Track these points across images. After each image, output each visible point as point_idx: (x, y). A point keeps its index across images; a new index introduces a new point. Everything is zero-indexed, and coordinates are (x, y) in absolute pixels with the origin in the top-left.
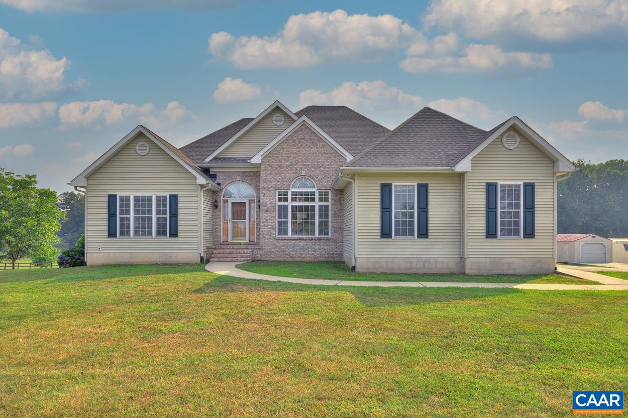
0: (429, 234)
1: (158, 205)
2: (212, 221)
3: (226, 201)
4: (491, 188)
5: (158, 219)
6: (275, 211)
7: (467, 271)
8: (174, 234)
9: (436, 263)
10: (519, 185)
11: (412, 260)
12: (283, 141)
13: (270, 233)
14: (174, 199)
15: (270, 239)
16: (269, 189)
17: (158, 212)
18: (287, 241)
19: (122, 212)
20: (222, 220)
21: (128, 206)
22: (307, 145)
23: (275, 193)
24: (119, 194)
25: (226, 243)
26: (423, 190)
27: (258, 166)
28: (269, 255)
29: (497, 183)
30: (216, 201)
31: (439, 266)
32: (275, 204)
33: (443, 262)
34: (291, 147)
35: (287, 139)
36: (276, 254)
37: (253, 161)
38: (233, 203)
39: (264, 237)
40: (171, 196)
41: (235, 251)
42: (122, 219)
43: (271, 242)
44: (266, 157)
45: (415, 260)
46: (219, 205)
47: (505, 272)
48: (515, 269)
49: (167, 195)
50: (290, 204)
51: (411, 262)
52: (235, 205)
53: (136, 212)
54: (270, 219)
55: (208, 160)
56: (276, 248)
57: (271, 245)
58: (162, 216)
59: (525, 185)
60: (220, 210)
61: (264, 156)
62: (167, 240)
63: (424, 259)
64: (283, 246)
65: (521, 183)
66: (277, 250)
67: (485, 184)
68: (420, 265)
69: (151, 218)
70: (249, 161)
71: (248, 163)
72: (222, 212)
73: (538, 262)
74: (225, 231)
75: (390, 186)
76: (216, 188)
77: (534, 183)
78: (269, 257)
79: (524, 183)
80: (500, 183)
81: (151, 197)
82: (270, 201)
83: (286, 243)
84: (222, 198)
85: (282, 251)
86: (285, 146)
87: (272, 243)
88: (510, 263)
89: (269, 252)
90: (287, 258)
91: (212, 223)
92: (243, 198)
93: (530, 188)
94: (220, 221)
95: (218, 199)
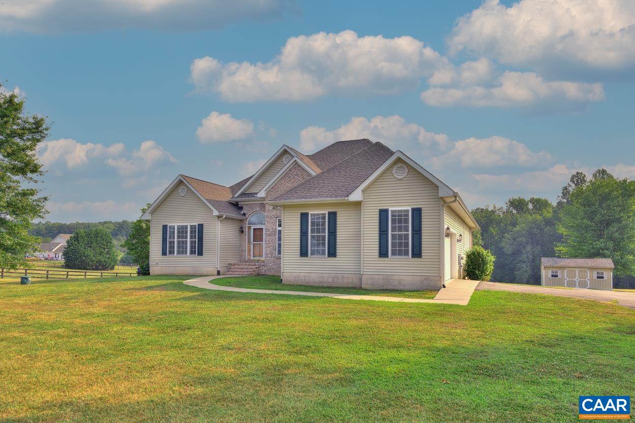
0: (337, 254)
1: (191, 232)
2: (240, 243)
3: (249, 228)
4: (383, 214)
5: (191, 242)
6: (276, 235)
7: (364, 286)
8: (200, 253)
9: (343, 278)
10: (408, 211)
11: (324, 275)
12: (282, 178)
13: (271, 252)
14: (201, 226)
15: (271, 257)
16: (271, 218)
17: (191, 237)
19: (170, 238)
20: (246, 243)
21: (174, 233)
22: (299, 180)
23: (276, 220)
24: (169, 225)
25: (248, 261)
26: (333, 216)
27: (264, 199)
28: (270, 271)
29: (388, 209)
30: (242, 228)
31: (345, 281)
32: (276, 229)
33: (348, 278)
34: (287, 182)
35: (284, 177)
37: (259, 195)
38: (254, 229)
40: (199, 225)
41: (245, 267)
42: (170, 242)
43: (272, 260)
44: (269, 192)
45: (327, 275)
46: (244, 230)
47: (396, 288)
48: (405, 286)
49: (196, 224)
51: (323, 277)
52: (256, 231)
53: (178, 237)
54: (271, 241)
55: (236, 195)
56: (276, 265)
57: (272, 262)
58: (193, 240)
59: (413, 210)
60: (245, 235)
61: (267, 191)
62: (196, 257)
63: (333, 275)
65: (410, 208)
66: (276, 267)
67: (378, 210)
68: (330, 280)
69: (186, 241)
70: (255, 196)
71: (255, 197)
72: (247, 237)
73: (426, 279)
74: (250, 251)
75: (307, 214)
76: (242, 218)
77: (421, 208)
79: (412, 209)
80: (390, 209)
81: (187, 226)
82: (272, 227)
84: (247, 225)
86: (283, 181)
88: (400, 280)
89: (271, 268)
91: (240, 245)
93: (417, 212)
95: (244, 226)
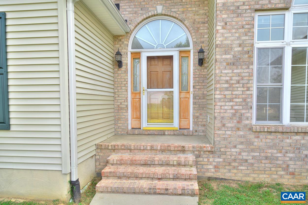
2: (112, 91)
3: (136, 56)
6: (252, 64)
13: (238, 115)
15: (238, 129)
16: (236, 10)
18: (279, 136)
20: (129, 89)
23: (253, 20)
25: (136, 132)
28: (234, 167)
30: (118, 54)
32: (252, 45)
36: (252, 164)
38: (149, 59)
39: (224, 125)
43: (241, 137)
46: (124, 62)
50: (288, 44)
52: (153, 62)
54: (238, 82)
56: (253, 150)
57: (242, 143)
60: (126, 72)
64: (270, 147)
66: (254, 157)
72: (129, 75)
74: (136, 109)
78: (235, 171)
82: (239, 38)
83: (277, 141)
84: (130, 49)
85: (267, 158)
87: (243, 140)
89: (235, 160)
90: (281, 176)
91: (112, 95)
92: (167, 47)
94: (127, 91)
95: (123, 51)
